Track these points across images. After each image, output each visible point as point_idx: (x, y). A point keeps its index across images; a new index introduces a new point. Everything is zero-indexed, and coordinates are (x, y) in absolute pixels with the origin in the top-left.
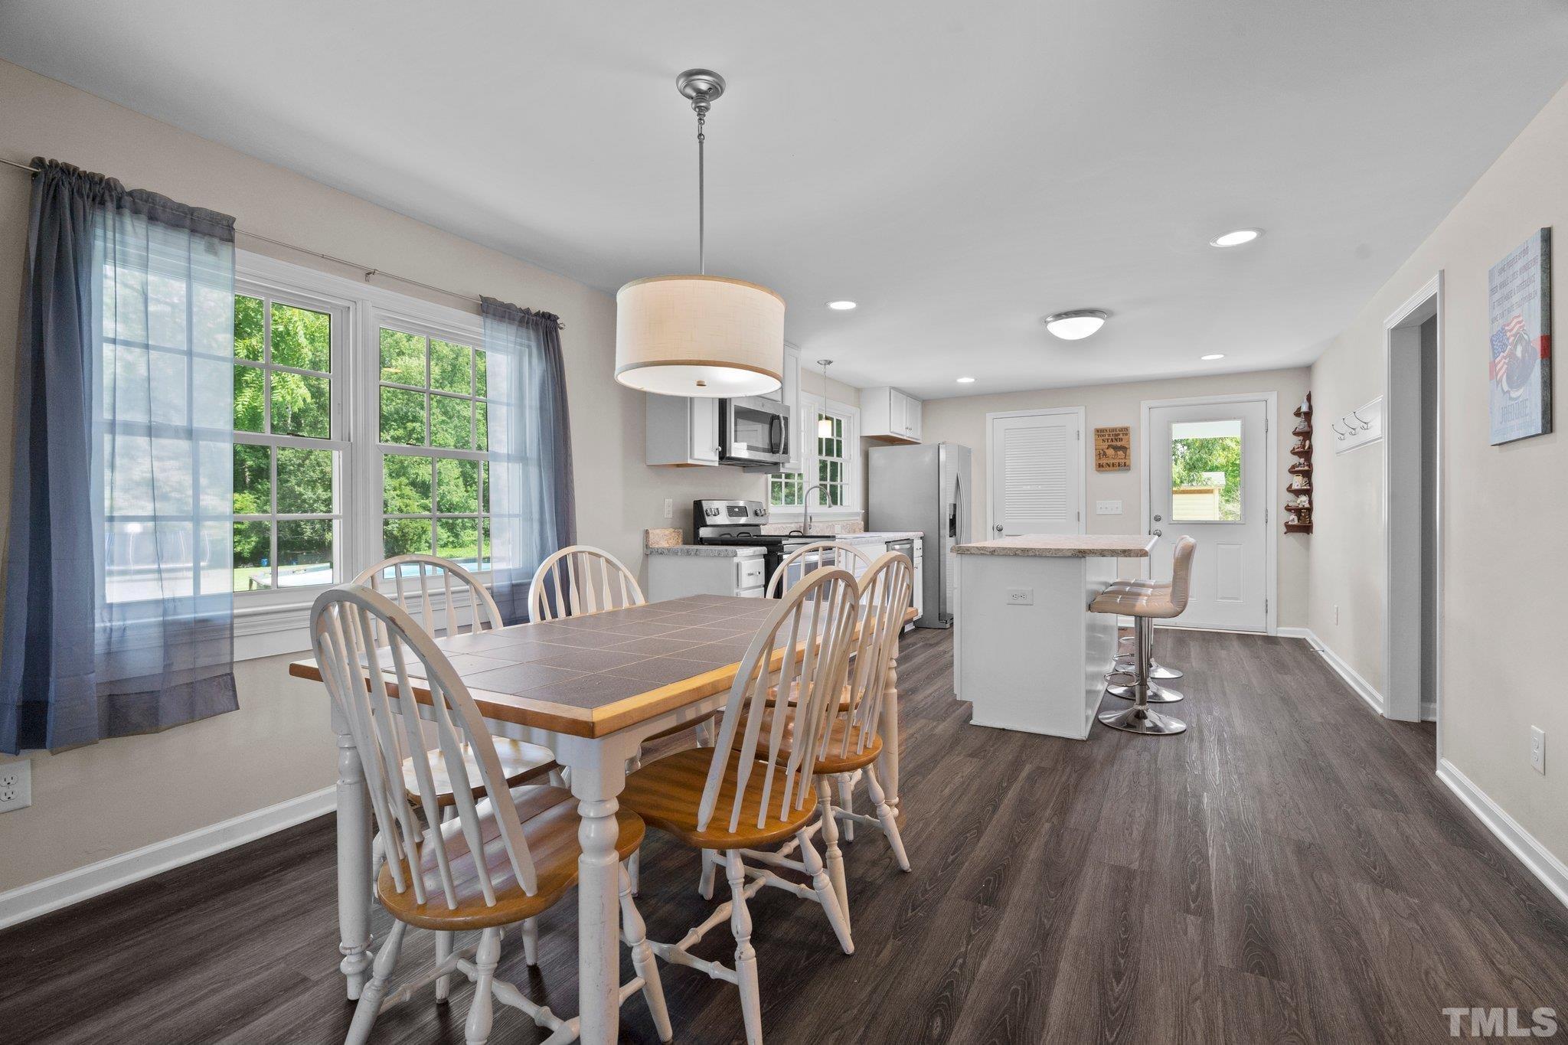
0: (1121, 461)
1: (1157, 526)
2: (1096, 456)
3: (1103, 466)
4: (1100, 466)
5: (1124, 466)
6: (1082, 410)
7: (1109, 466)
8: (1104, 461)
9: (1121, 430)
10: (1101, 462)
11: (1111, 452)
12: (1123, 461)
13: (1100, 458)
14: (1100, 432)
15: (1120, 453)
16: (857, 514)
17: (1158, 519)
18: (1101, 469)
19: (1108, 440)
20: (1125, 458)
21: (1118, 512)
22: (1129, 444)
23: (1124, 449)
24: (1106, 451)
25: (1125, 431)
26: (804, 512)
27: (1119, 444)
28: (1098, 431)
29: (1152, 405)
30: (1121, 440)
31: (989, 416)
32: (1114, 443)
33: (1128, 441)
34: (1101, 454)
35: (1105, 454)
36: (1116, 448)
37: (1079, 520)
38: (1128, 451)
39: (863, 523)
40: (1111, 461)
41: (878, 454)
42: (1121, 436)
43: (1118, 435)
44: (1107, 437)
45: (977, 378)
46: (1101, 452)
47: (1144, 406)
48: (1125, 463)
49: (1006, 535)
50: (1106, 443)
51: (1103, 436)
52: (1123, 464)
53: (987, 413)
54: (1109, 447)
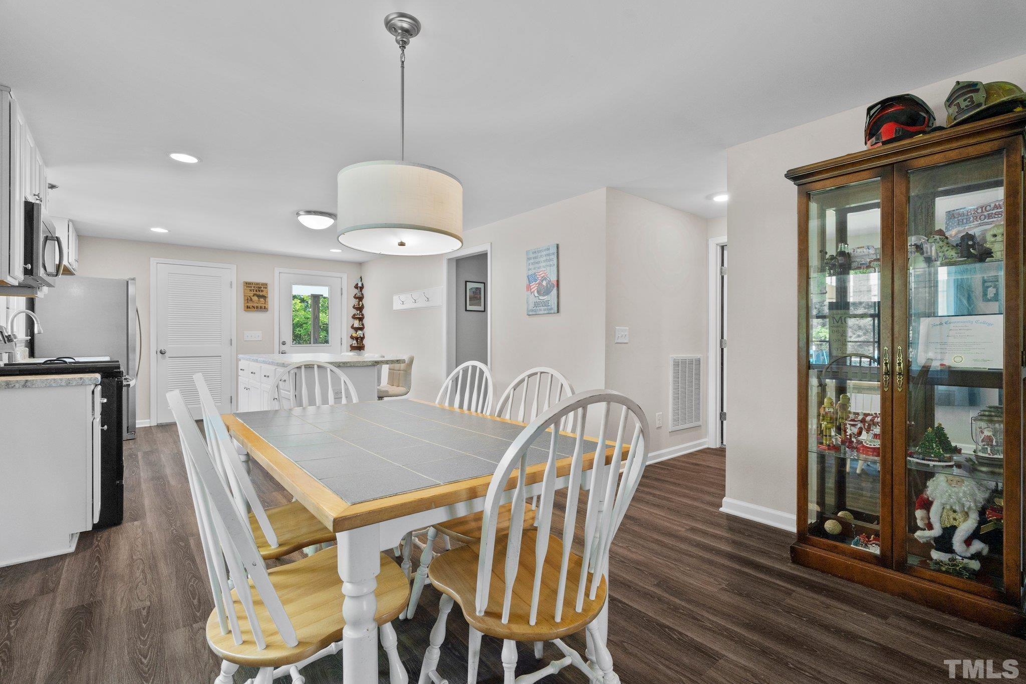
0: (262, 305)
1: (283, 348)
2: (245, 300)
4: (248, 307)
5: (264, 309)
6: (234, 267)
7: (254, 308)
8: (250, 304)
9: (263, 284)
10: (249, 305)
11: (255, 298)
12: (264, 305)
13: (248, 302)
14: (248, 284)
15: (262, 300)
17: (284, 343)
18: (249, 309)
19: (253, 290)
20: (265, 303)
21: (260, 339)
23: (264, 297)
24: (252, 297)
25: (265, 285)
27: (261, 294)
28: (246, 283)
29: (281, 271)
30: (262, 291)
31: (153, 261)
32: (258, 293)
33: (267, 293)
34: (248, 300)
35: (251, 300)
36: (259, 296)
37: (231, 345)
38: (267, 298)
40: (255, 305)
42: (262, 289)
43: (260, 288)
44: (253, 288)
45: (169, 231)
46: (249, 298)
47: (277, 270)
48: (265, 307)
49: (169, 357)
50: (252, 292)
51: (250, 287)
52: (263, 307)
53: (152, 259)
54: (254, 295)
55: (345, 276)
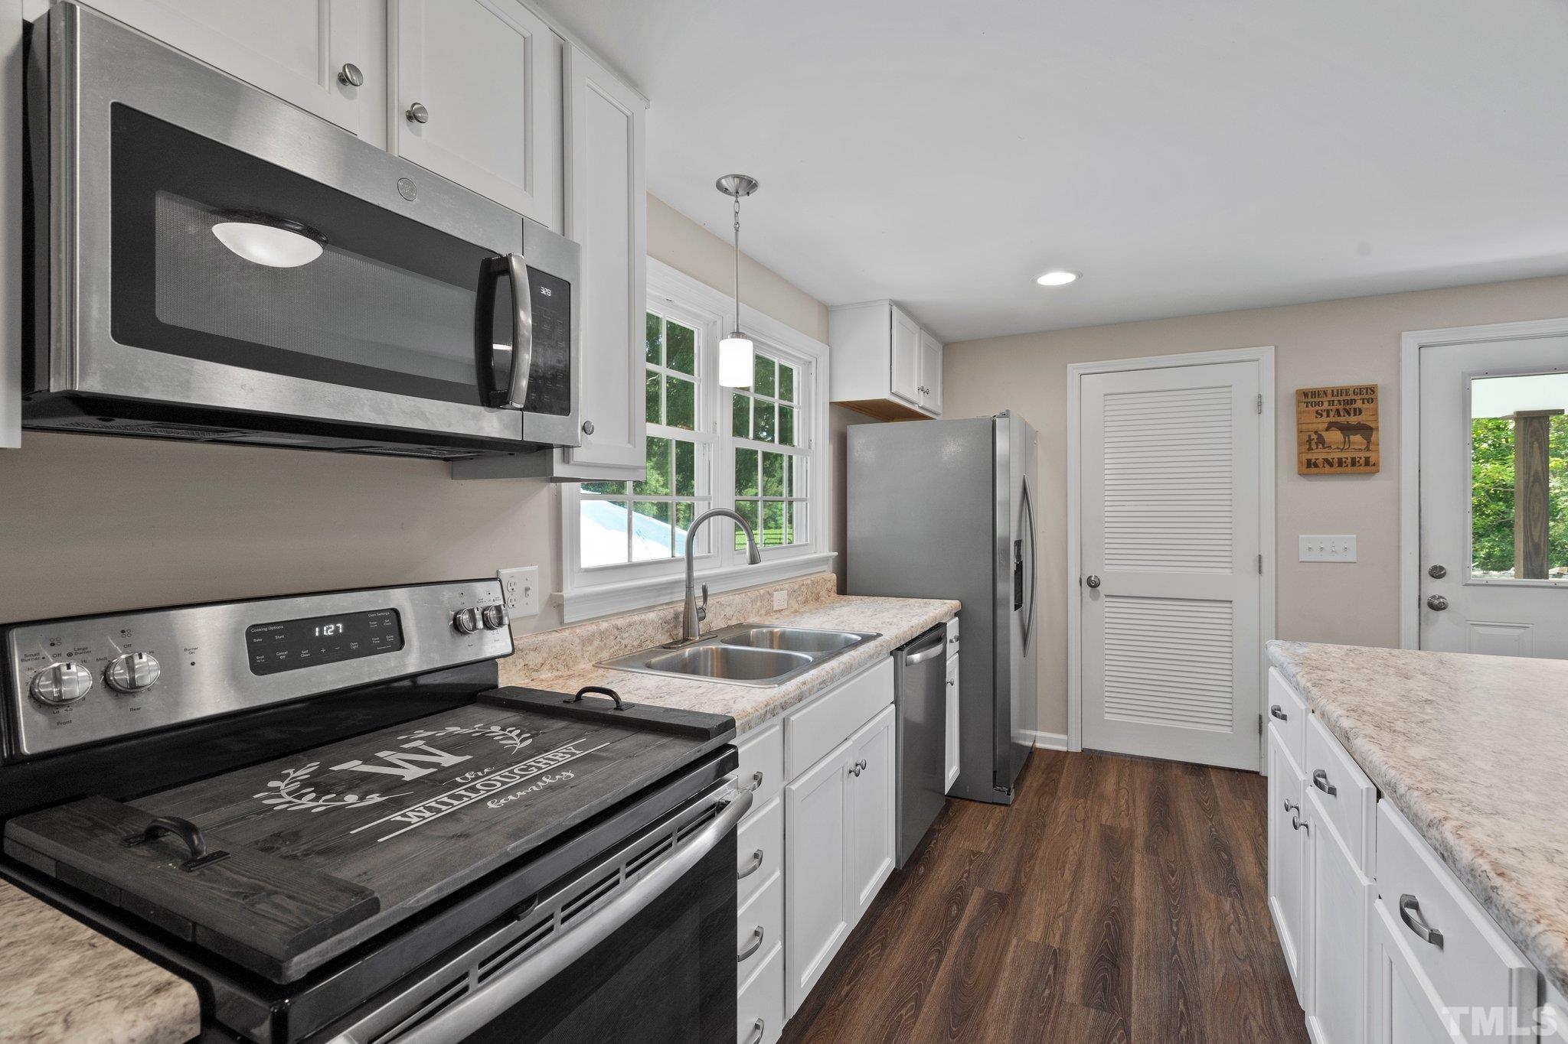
0: (1356, 455)
1: (1434, 588)
2: (1300, 444)
3: (1316, 465)
4: (1310, 464)
5: (1366, 465)
6: (1267, 354)
7: (1331, 465)
8: (1319, 455)
9: (1359, 390)
10: (1313, 456)
11: (1335, 436)
12: (1363, 455)
13: (1310, 449)
14: (1308, 398)
15: (1357, 438)
16: (823, 561)
17: (1438, 573)
18: (1313, 470)
19: (1328, 412)
20: (1368, 449)
21: (1351, 557)
22: (1376, 420)
23: (1367, 431)
24: (1323, 433)
25: (1369, 393)
26: (684, 576)
27: (1353, 420)
28: (1306, 394)
29: (1424, 341)
30: (1358, 412)
31: (1073, 370)
32: (1342, 419)
33: (1375, 414)
34: (1310, 441)
35: (1321, 441)
36: (1347, 429)
37: (1260, 571)
38: (1374, 433)
39: (834, 576)
40: (1336, 456)
41: (865, 438)
42: (1359, 404)
43: (1353, 401)
44: (1326, 406)
45: (1080, 275)
46: (1314, 436)
47: (1410, 341)
48: (1367, 460)
49: (1107, 596)
50: (1326, 420)
51: (1318, 404)
52: (1362, 461)
53: (1069, 365)
54: (1331, 426)
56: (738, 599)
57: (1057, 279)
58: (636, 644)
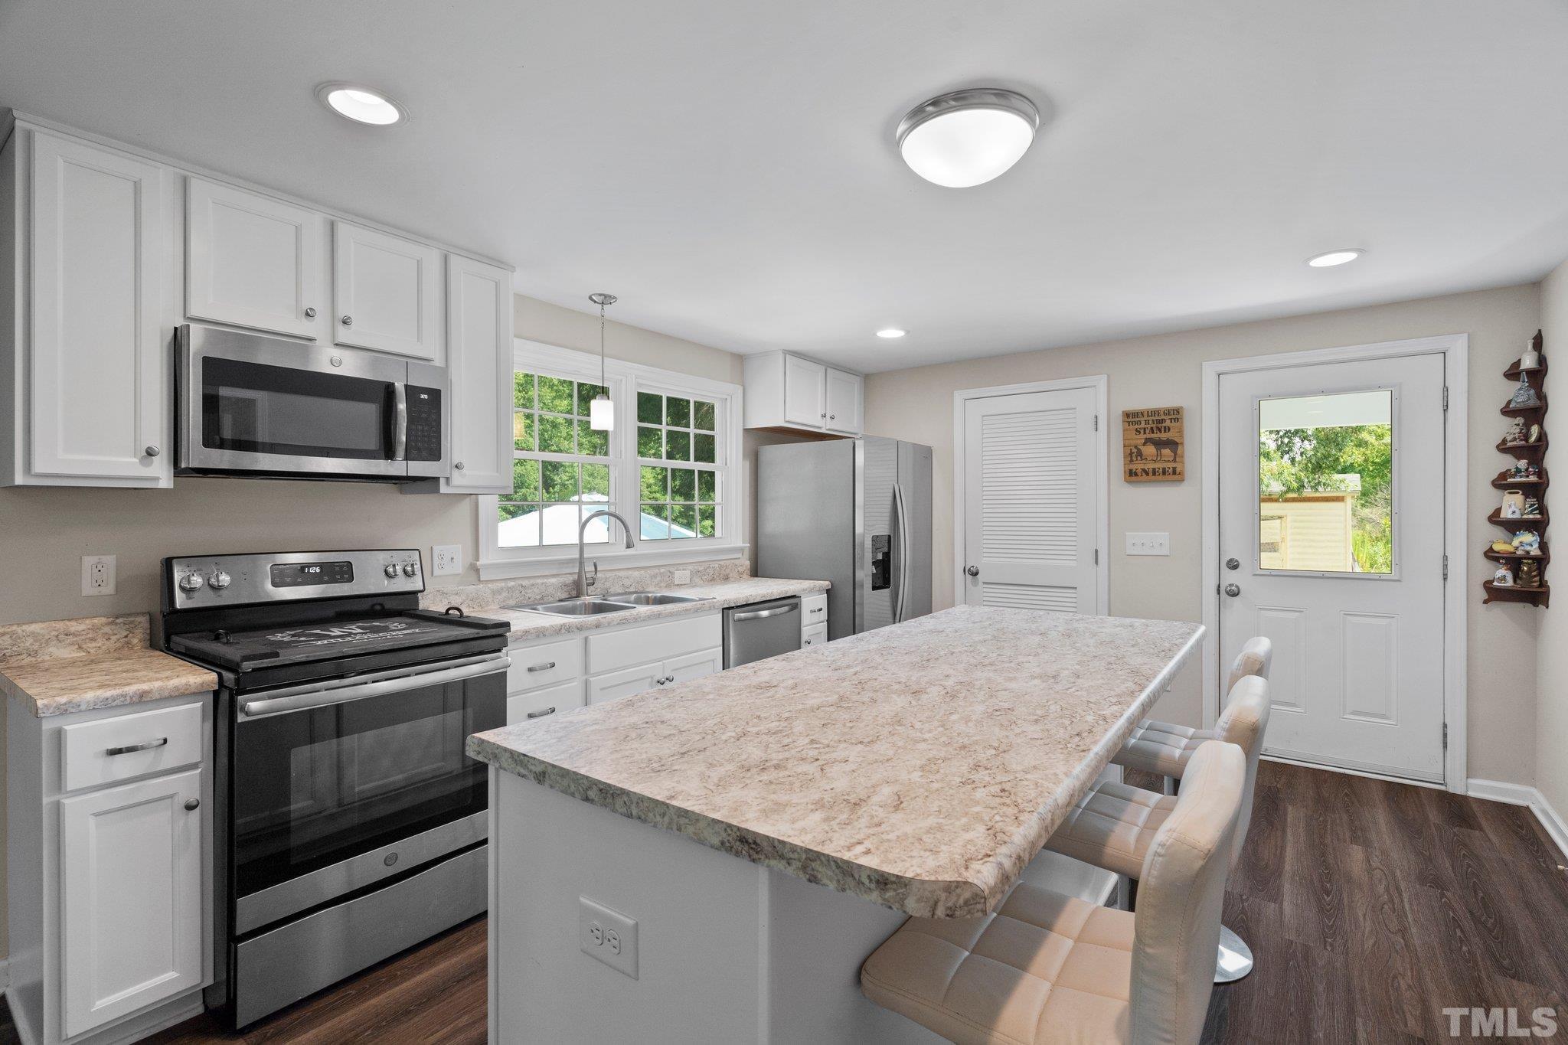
0: (1166, 465)
1: (1230, 578)
2: (1125, 456)
3: (1136, 474)
4: (1132, 473)
5: (1173, 474)
6: (1102, 382)
7: (1147, 474)
8: (1138, 466)
9: (1169, 412)
10: (1133, 467)
11: (1149, 450)
12: (1172, 465)
13: (1131, 461)
14: (1130, 417)
15: (1166, 452)
16: (741, 550)
17: (1233, 565)
18: (1134, 478)
19: (1145, 429)
20: (1175, 461)
21: (1165, 551)
22: (1182, 436)
23: (1173, 445)
24: (1142, 448)
25: (1175, 414)
27: (1164, 436)
28: (1128, 416)
29: (1220, 369)
30: (1168, 429)
31: (959, 396)
32: (1155, 436)
33: (1181, 431)
34: (1133, 454)
35: (1140, 454)
36: (1159, 444)
37: (1097, 563)
38: (1180, 447)
39: (748, 563)
40: (1150, 466)
42: (1168, 423)
43: (1163, 421)
44: (1143, 425)
45: (908, 332)
46: (1134, 450)
47: (1209, 370)
48: (1174, 469)
49: (984, 583)
50: (1143, 436)
51: (1137, 423)
52: (1171, 471)
53: (956, 393)
54: (1147, 441)
55: (1458, 348)
56: (636, 574)
57: (891, 334)
58: (538, 597)
